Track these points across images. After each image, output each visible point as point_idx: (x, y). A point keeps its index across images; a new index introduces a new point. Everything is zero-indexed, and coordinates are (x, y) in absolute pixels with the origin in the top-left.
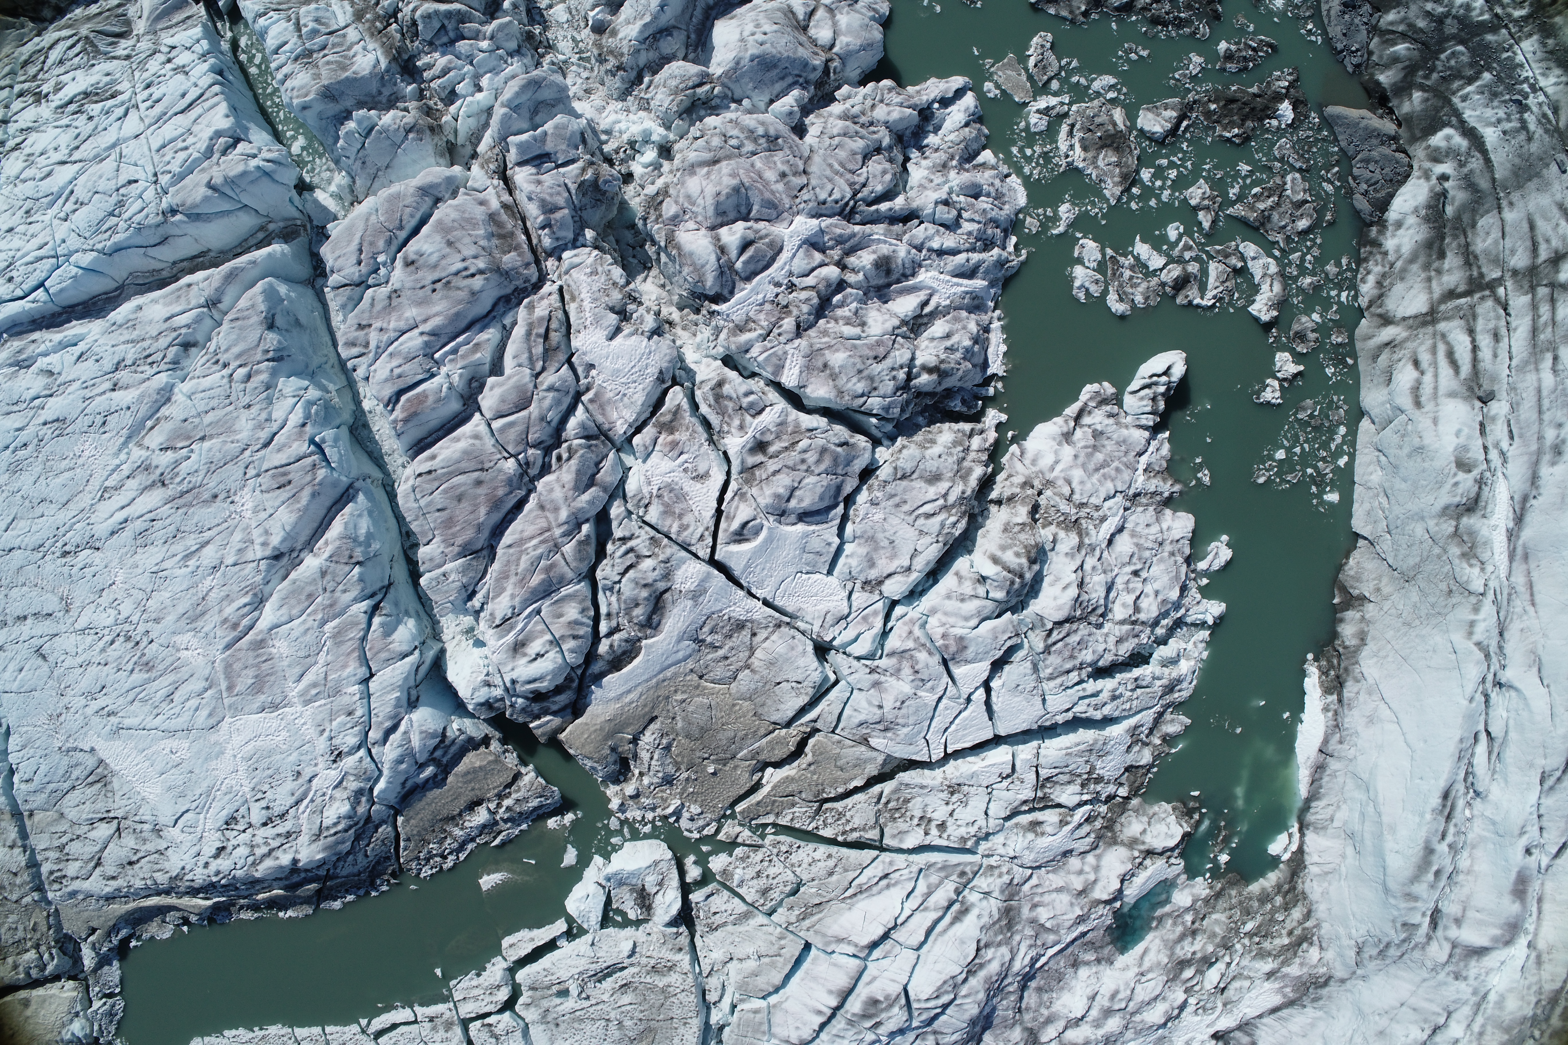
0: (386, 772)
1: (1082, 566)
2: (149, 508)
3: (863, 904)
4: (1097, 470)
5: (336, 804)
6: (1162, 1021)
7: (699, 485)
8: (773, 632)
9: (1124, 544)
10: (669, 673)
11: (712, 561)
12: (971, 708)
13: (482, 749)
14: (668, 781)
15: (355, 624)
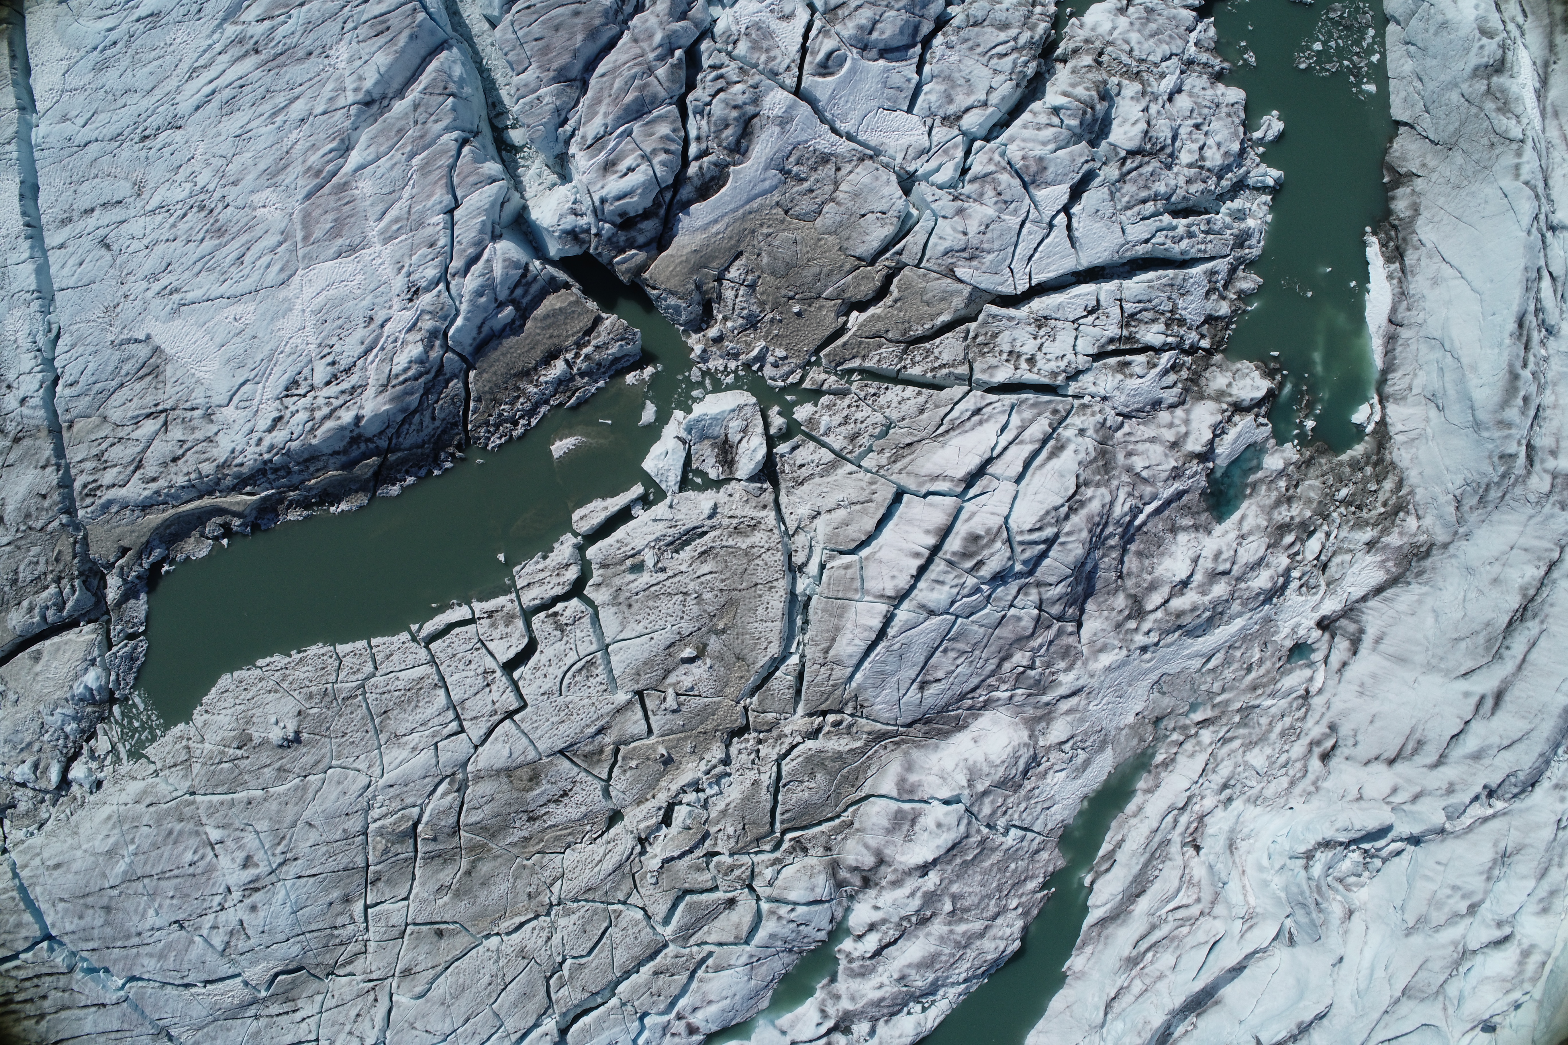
0: (464, 307)
1: (1146, 109)
2: (240, 74)
3: (956, 441)
4: (1152, 36)
5: (410, 347)
6: (1269, 585)
7: (785, 24)
8: (857, 166)
9: (1183, 102)
10: (755, 205)
11: (797, 92)
12: (1053, 235)
13: (563, 291)
14: (752, 323)
15: (443, 152)
